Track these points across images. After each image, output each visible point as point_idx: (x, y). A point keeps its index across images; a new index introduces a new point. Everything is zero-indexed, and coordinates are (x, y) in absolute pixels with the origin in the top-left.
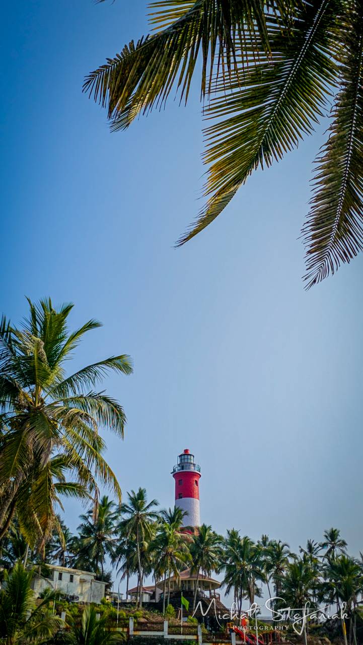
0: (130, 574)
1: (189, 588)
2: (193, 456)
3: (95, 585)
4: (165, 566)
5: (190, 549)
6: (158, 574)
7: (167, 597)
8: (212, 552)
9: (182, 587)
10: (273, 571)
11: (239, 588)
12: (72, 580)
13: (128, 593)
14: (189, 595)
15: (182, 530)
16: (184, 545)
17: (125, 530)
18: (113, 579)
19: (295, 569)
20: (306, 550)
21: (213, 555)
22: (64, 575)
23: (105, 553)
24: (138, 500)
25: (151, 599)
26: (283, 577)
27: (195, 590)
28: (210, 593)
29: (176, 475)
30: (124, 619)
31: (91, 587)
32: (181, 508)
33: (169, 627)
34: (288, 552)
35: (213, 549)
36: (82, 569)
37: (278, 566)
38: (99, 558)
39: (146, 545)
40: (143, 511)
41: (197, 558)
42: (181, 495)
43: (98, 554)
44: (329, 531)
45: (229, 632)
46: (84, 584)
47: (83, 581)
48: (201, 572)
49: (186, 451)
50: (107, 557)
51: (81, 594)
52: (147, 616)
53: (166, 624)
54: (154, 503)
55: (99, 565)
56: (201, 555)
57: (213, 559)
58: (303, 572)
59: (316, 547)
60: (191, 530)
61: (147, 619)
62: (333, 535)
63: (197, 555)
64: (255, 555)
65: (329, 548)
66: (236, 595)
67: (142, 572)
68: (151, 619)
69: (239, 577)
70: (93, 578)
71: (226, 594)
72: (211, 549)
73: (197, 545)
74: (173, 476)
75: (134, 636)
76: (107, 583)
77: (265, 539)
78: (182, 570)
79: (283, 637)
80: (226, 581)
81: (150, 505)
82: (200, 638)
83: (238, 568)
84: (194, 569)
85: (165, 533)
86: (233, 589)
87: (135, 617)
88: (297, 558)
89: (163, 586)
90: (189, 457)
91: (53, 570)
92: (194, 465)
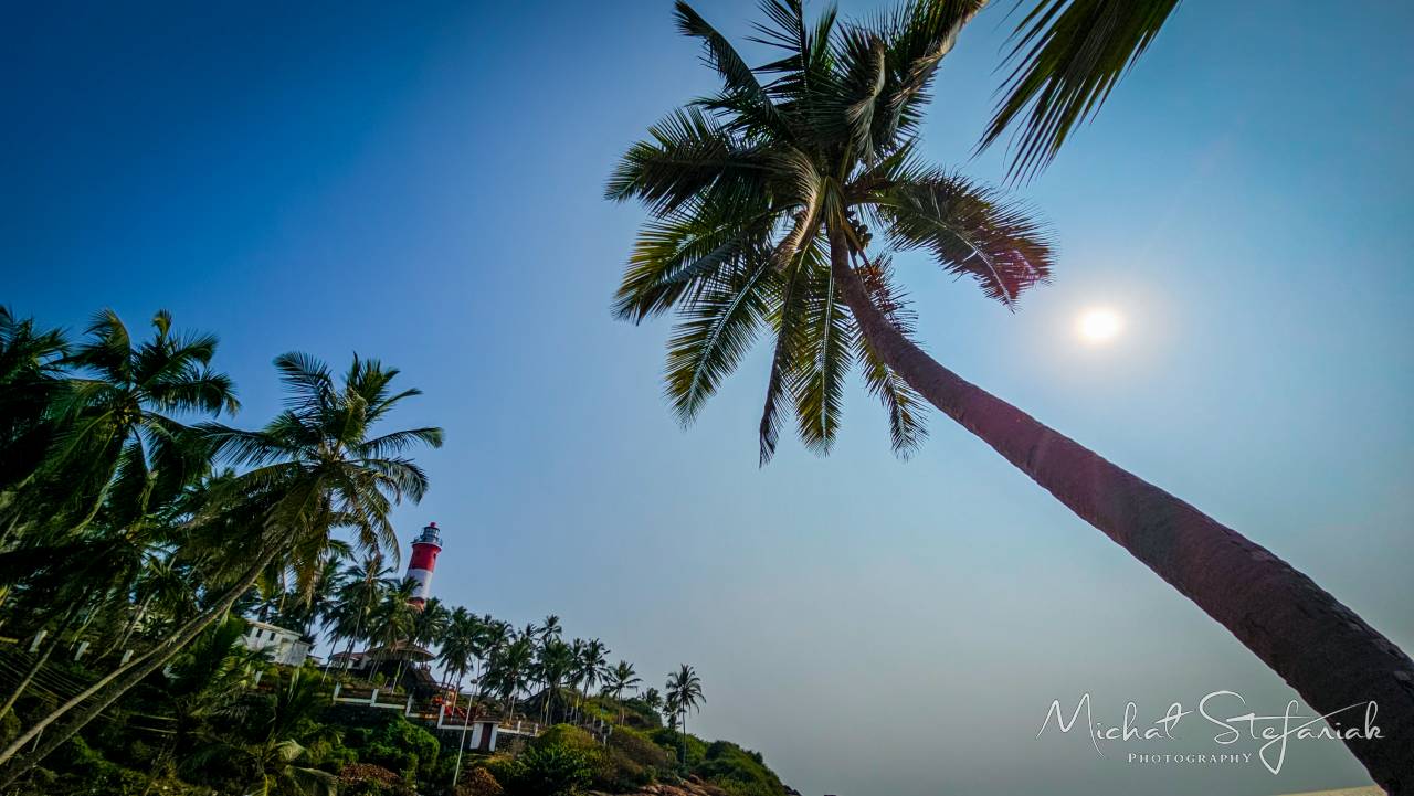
0: (339, 638)
2: (439, 531)
3: (297, 646)
4: (384, 634)
5: (414, 620)
6: (373, 642)
7: (376, 665)
8: (436, 625)
9: (395, 656)
10: (491, 648)
11: (453, 663)
12: (272, 637)
13: (332, 657)
15: (411, 601)
16: (410, 616)
17: (350, 594)
18: (317, 641)
19: (513, 649)
20: (525, 632)
22: (264, 632)
23: (317, 614)
25: (356, 666)
26: (500, 655)
28: (422, 666)
29: (416, 546)
30: (329, 685)
31: (292, 649)
32: (414, 578)
33: (378, 695)
34: (509, 632)
35: (437, 622)
36: (284, 627)
37: (497, 644)
38: (309, 619)
39: (368, 610)
40: (375, 576)
41: (418, 629)
42: (416, 565)
43: (309, 614)
44: (550, 616)
45: (437, 705)
46: (286, 644)
47: (285, 641)
48: (418, 644)
49: (433, 524)
50: (319, 618)
51: (279, 654)
52: (354, 683)
53: (376, 692)
54: (390, 570)
55: (307, 625)
56: (423, 628)
57: (434, 632)
58: (519, 652)
59: (534, 631)
60: (420, 601)
61: (354, 686)
62: (552, 621)
63: (420, 627)
64: (477, 632)
65: (547, 632)
66: (448, 670)
67: (355, 638)
69: (456, 652)
70: (297, 638)
71: (438, 667)
72: (435, 622)
73: (423, 616)
74: (413, 547)
75: (337, 702)
76: (310, 646)
77: (488, 618)
80: (440, 656)
81: (386, 572)
82: (409, 708)
83: (457, 642)
85: (393, 601)
87: (342, 684)
88: (516, 639)
89: (374, 654)
90: (434, 530)
91: (253, 625)
92: (438, 539)
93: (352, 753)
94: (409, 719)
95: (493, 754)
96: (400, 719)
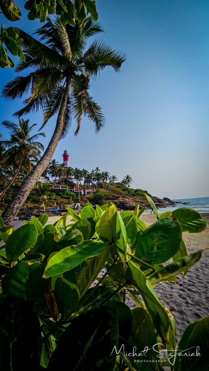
0: (53, 177)
4: (61, 175)
6: (59, 177)
7: (61, 181)
13: (53, 181)
14: (66, 180)
15: (64, 168)
16: (65, 171)
17: (51, 168)
18: (49, 178)
20: (92, 171)
24: (54, 161)
25: (58, 182)
27: (68, 180)
28: (71, 180)
30: (51, 186)
31: (44, 180)
32: (64, 163)
35: (72, 172)
37: (85, 175)
39: (56, 171)
40: (55, 164)
42: (65, 160)
45: (74, 187)
48: (69, 176)
49: (66, 150)
50: (47, 173)
51: (42, 181)
53: (60, 186)
54: (58, 162)
55: (46, 175)
56: (69, 173)
57: (72, 174)
59: (94, 171)
60: (66, 168)
61: (57, 186)
62: (97, 168)
64: (81, 173)
65: (96, 171)
67: (56, 176)
69: (77, 177)
70: (45, 178)
71: (74, 180)
73: (68, 171)
74: (63, 156)
75: (54, 189)
78: (65, 176)
80: (75, 177)
83: (77, 175)
85: (60, 168)
86: (76, 179)
87: (54, 185)
88: (89, 173)
89: (61, 179)
90: (66, 152)
92: (68, 153)
93: (59, 197)
94: (68, 190)
95: (86, 195)
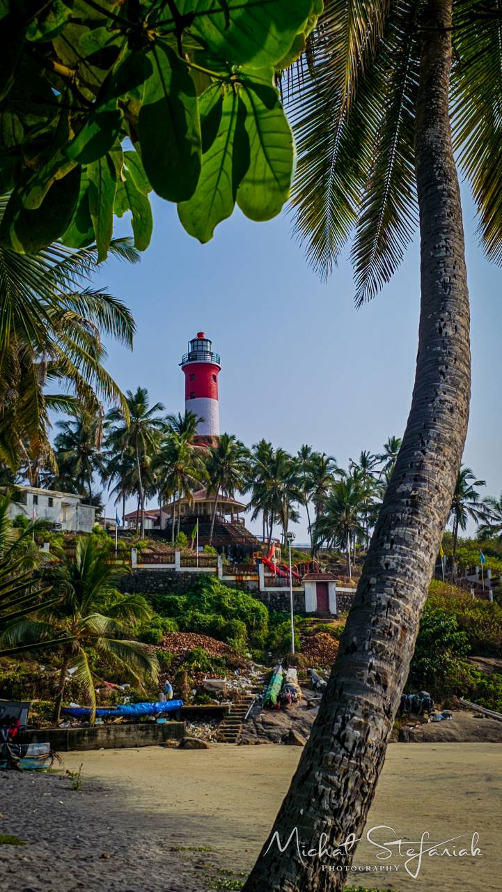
0: (126, 495)
1: (205, 512)
2: (210, 342)
3: (82, 510)
4: (174, 486)
5: (207, 465)
6: (165, 496)
7: (176, 522)
8: (236, 468)
9: (196, 510)
10: (314, 490)
11: (270, 512)
12: (51, 503)
13: (125, 518)
14: (205, 519)
15: (197, 441)
16: (199, 460)
17: (121, 442)
18: (104, 501)
19: (341, 489)
20: (359, 464)
21: (237, 472)
22: (40, 498)
23: (92, 470)
24: (137, 402)
25: (155, 525)
26: (327, 498)
27: (213, 513)
28: (232, 518)
29: (186, 368)
30: (124, 551)
31: (77, 513)
32: (194, 412)
33: (181, 558)
34: (334, 467)
35: (237, 465)
36: (63, 490)
37: (320, 484)
38: (87, 477)
39: (149, 460)
40: (143, 417)
41: (216, 475)
42: (193, 395)
43: (83, 471)
45: (255, 563)
46: (67, 509)
47: (65, 505)
48: (220, 493)
49: (200, 334)
50: (96, 475)
51: (65, 521)
52: (153, 546)
53: (178, 555)
54: (159, 407)
55: (86, 484)
56: (221, 472)
57: (236, 476)
58: (352, 491)
59: (371, 460)
60: (208, 440)
61: (153, 550)
63: (216, 473)
64: (291, 471)
65: (388, 460)
66: (265, 520)
67: (143, 493)
68: (158, 549)
69: (270, 498)
70: (79, 501)
71: (252, 519)
72: (234, 464)
73: (216, 460)
74: (182, 369)
75: (138, 569)
76: (97, 507)
78: (195, 491)
79: (323, 567)
80: (253, 502)
81: (153, 409)
82: (221, 570)
83: (270, 488)
84: (212, 489)
85: (174, 445)
86: (261, 513)
87: (139, 548)
88: (345, 475)
89: (170, 510)
90: (205, 343)
91: (26, 492)
92: (211, 354)
93: (170, 622)
94: (224, 583)
95: (336, 617)
96: (214, 584)
